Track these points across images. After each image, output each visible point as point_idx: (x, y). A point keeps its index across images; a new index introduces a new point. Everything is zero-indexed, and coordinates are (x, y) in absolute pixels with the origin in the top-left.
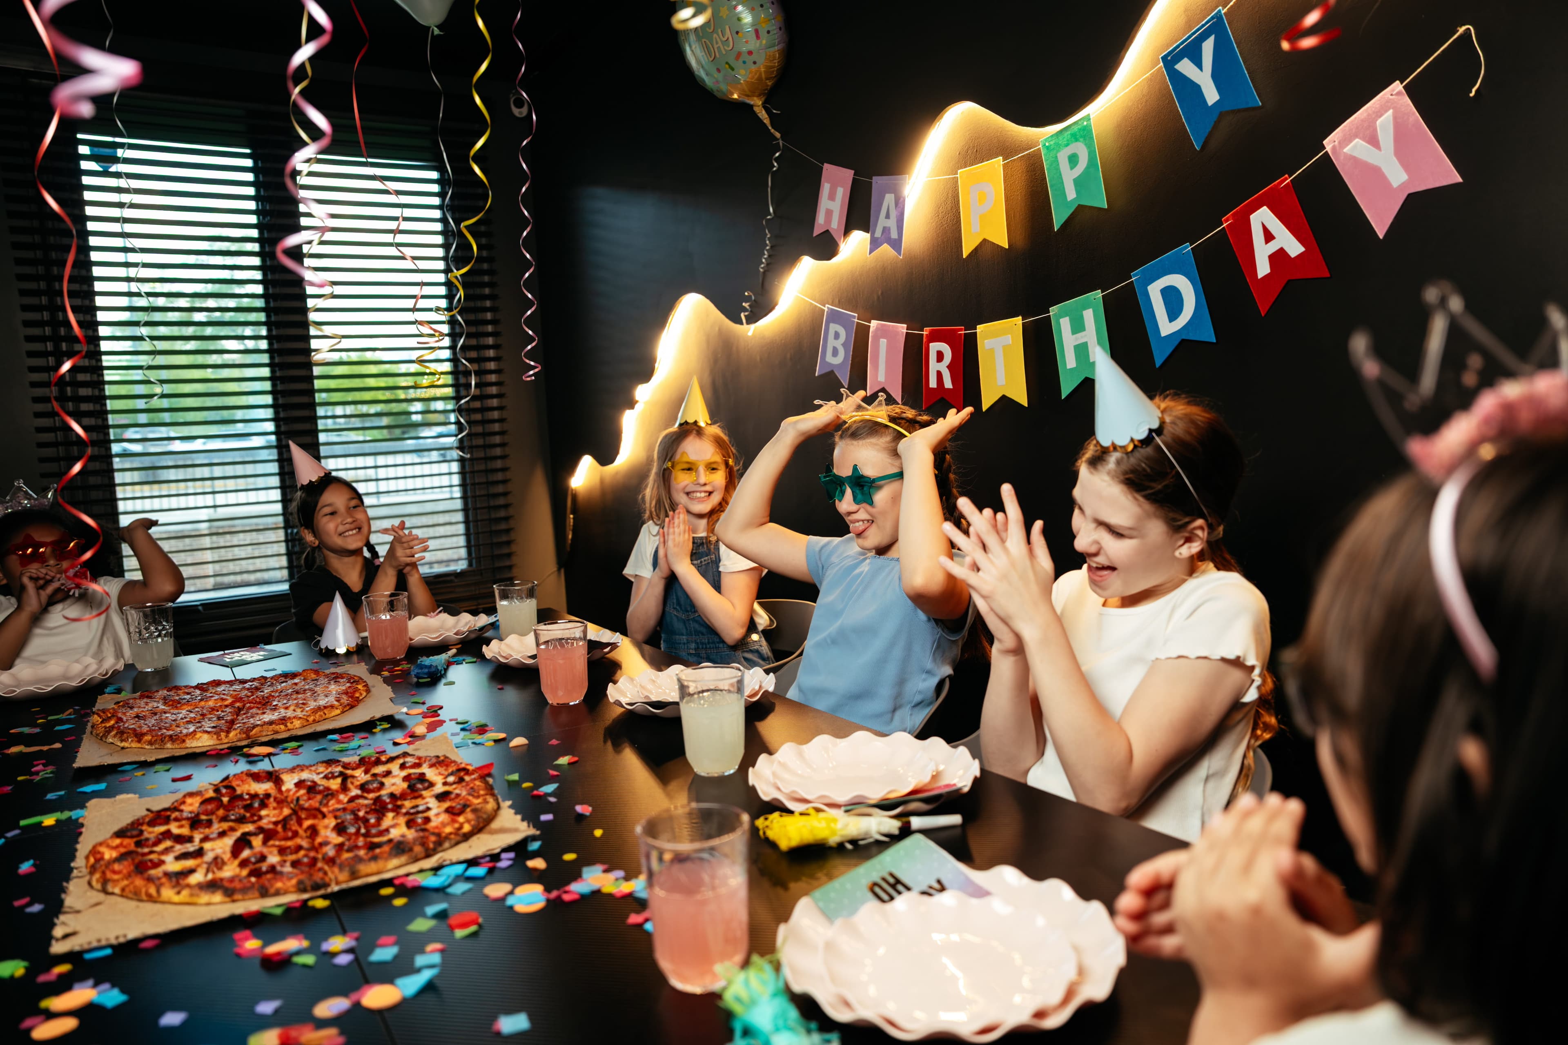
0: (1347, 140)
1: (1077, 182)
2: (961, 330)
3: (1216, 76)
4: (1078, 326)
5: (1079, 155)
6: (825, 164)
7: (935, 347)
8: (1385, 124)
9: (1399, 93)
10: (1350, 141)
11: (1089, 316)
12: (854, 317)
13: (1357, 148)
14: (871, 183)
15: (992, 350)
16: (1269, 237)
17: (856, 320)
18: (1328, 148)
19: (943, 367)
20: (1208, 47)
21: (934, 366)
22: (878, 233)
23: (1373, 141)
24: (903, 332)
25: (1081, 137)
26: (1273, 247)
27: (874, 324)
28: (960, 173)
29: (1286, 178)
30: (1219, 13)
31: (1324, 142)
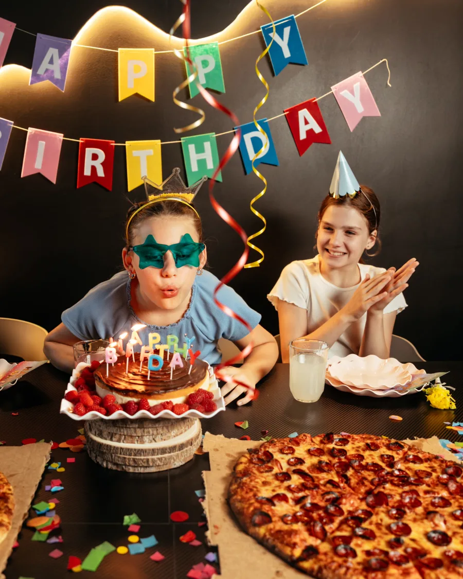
0: (342, 89)
1: (207, 76)
2: (112, 143)
3: (289, 45)
4: (200, 150)
5: (210, 62)
7: (89, 151)
8: (357, 86)
9: (361, 76)
10: (343, 90)
11: (207, 145)
12: (11, 124)
13: (345, 93)
14: (36, 37)
15: (138, 158)
16: (306, 123)
17: (12, 126)
18: (333, 91)
19: (98, 164)
20: (287, 31)
21: (88, 163)
22: (41, 71)
23: (352, 92)
24: (60, 139)
25: (211, 53)
26: (308, 127)
27: (30, 130)
28: (120, 50)
29: (315, 99)
30: (293, 17)
31: (332, 88)
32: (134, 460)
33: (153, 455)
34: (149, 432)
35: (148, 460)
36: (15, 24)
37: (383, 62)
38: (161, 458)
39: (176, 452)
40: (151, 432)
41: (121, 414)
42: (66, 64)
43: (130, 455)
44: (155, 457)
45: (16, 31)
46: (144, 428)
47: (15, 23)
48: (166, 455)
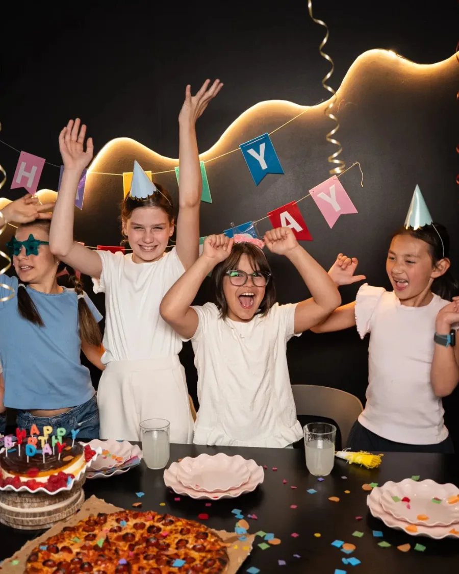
0: (318, 192)
2: (123, 248)
3: (266, 158)
6: (22, 152)
8: (332, 189)
9: (336, 179)
10: (320, 193)
13: (322, 195)
16: (288, 223)
18: (311, 194)
20: (262, 147)
23: (329, 194)
28: (124, 174)
29: (294, 202)
30: (267, 134)
31: (310, 191)
32: (14, 519)
33: (27, 517)
34: (25, 500)
35: (23, 521)
36: (45, 160)
37: (356, 165)
38: (33, 520)
39: (45, 517)
40: (27, 501)
41: (10, 488)
42: (83, 188)
43: (12, 516)
44: (28, 519)
45: (45, 165)
46: (22, 498)
47: (44, 158)
48: (37, 518)
